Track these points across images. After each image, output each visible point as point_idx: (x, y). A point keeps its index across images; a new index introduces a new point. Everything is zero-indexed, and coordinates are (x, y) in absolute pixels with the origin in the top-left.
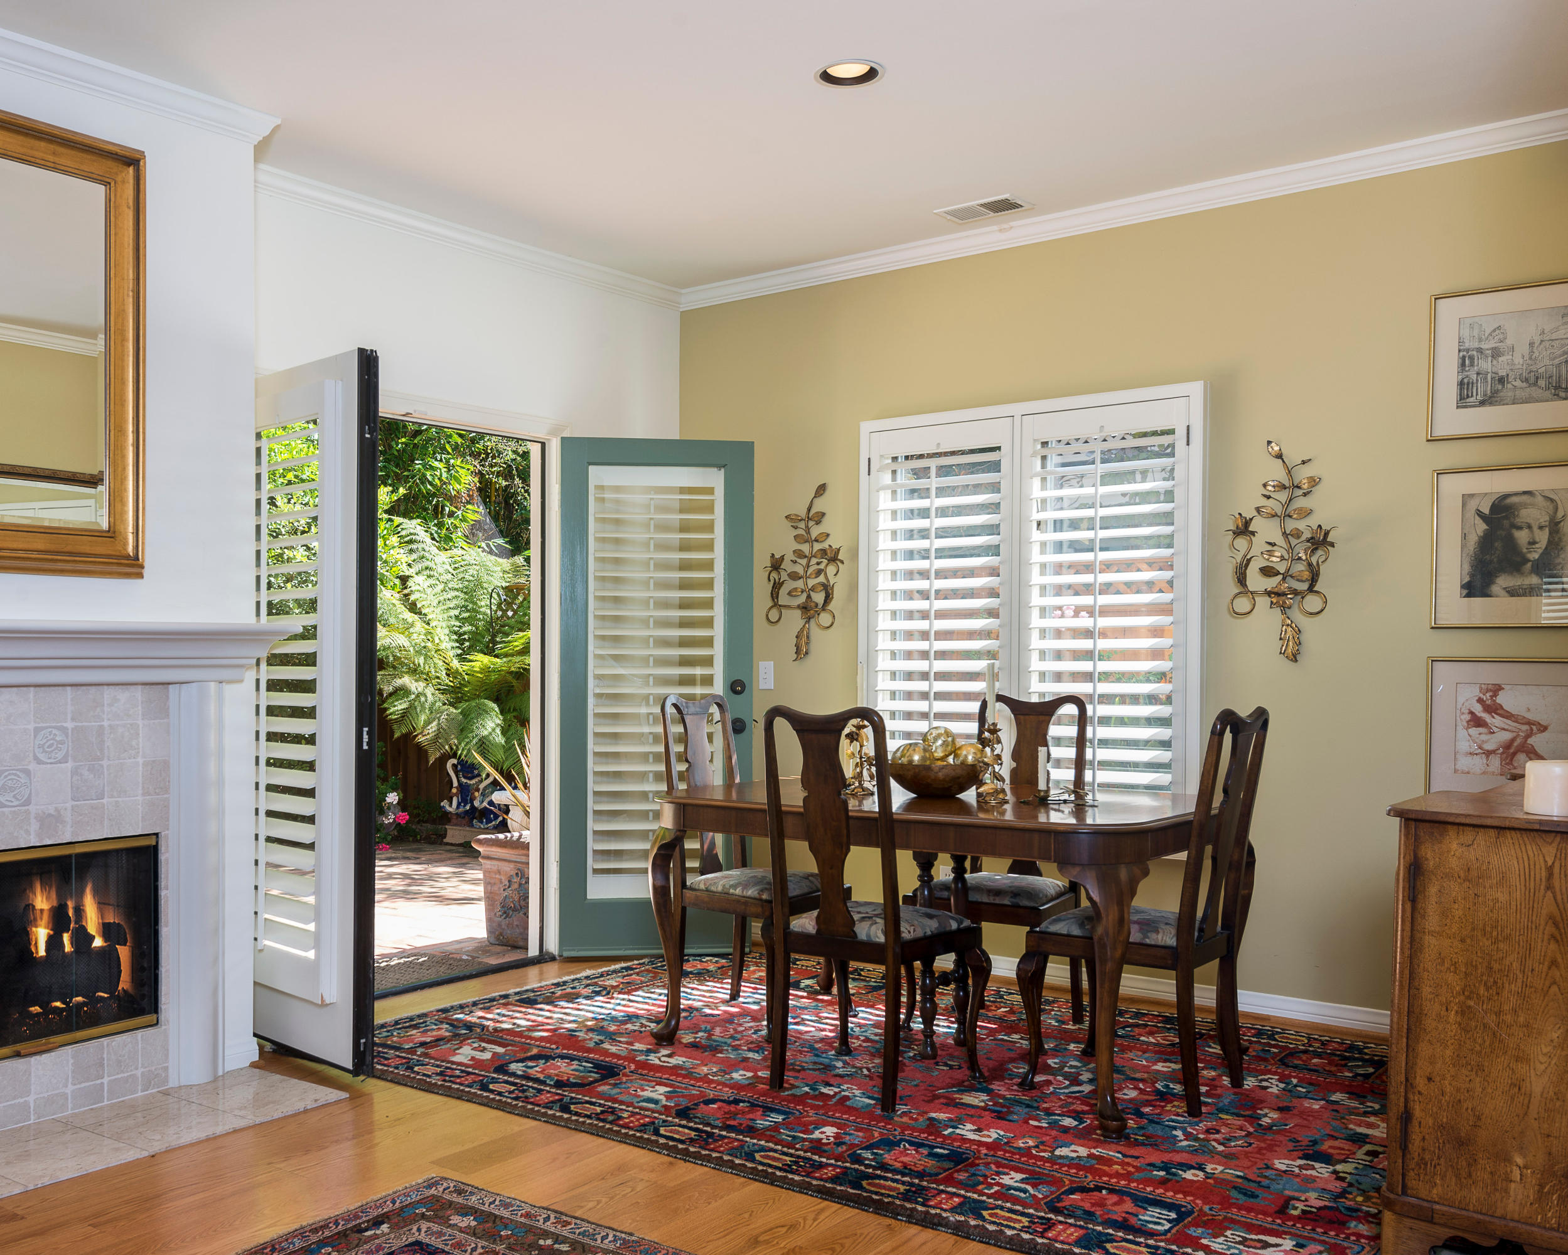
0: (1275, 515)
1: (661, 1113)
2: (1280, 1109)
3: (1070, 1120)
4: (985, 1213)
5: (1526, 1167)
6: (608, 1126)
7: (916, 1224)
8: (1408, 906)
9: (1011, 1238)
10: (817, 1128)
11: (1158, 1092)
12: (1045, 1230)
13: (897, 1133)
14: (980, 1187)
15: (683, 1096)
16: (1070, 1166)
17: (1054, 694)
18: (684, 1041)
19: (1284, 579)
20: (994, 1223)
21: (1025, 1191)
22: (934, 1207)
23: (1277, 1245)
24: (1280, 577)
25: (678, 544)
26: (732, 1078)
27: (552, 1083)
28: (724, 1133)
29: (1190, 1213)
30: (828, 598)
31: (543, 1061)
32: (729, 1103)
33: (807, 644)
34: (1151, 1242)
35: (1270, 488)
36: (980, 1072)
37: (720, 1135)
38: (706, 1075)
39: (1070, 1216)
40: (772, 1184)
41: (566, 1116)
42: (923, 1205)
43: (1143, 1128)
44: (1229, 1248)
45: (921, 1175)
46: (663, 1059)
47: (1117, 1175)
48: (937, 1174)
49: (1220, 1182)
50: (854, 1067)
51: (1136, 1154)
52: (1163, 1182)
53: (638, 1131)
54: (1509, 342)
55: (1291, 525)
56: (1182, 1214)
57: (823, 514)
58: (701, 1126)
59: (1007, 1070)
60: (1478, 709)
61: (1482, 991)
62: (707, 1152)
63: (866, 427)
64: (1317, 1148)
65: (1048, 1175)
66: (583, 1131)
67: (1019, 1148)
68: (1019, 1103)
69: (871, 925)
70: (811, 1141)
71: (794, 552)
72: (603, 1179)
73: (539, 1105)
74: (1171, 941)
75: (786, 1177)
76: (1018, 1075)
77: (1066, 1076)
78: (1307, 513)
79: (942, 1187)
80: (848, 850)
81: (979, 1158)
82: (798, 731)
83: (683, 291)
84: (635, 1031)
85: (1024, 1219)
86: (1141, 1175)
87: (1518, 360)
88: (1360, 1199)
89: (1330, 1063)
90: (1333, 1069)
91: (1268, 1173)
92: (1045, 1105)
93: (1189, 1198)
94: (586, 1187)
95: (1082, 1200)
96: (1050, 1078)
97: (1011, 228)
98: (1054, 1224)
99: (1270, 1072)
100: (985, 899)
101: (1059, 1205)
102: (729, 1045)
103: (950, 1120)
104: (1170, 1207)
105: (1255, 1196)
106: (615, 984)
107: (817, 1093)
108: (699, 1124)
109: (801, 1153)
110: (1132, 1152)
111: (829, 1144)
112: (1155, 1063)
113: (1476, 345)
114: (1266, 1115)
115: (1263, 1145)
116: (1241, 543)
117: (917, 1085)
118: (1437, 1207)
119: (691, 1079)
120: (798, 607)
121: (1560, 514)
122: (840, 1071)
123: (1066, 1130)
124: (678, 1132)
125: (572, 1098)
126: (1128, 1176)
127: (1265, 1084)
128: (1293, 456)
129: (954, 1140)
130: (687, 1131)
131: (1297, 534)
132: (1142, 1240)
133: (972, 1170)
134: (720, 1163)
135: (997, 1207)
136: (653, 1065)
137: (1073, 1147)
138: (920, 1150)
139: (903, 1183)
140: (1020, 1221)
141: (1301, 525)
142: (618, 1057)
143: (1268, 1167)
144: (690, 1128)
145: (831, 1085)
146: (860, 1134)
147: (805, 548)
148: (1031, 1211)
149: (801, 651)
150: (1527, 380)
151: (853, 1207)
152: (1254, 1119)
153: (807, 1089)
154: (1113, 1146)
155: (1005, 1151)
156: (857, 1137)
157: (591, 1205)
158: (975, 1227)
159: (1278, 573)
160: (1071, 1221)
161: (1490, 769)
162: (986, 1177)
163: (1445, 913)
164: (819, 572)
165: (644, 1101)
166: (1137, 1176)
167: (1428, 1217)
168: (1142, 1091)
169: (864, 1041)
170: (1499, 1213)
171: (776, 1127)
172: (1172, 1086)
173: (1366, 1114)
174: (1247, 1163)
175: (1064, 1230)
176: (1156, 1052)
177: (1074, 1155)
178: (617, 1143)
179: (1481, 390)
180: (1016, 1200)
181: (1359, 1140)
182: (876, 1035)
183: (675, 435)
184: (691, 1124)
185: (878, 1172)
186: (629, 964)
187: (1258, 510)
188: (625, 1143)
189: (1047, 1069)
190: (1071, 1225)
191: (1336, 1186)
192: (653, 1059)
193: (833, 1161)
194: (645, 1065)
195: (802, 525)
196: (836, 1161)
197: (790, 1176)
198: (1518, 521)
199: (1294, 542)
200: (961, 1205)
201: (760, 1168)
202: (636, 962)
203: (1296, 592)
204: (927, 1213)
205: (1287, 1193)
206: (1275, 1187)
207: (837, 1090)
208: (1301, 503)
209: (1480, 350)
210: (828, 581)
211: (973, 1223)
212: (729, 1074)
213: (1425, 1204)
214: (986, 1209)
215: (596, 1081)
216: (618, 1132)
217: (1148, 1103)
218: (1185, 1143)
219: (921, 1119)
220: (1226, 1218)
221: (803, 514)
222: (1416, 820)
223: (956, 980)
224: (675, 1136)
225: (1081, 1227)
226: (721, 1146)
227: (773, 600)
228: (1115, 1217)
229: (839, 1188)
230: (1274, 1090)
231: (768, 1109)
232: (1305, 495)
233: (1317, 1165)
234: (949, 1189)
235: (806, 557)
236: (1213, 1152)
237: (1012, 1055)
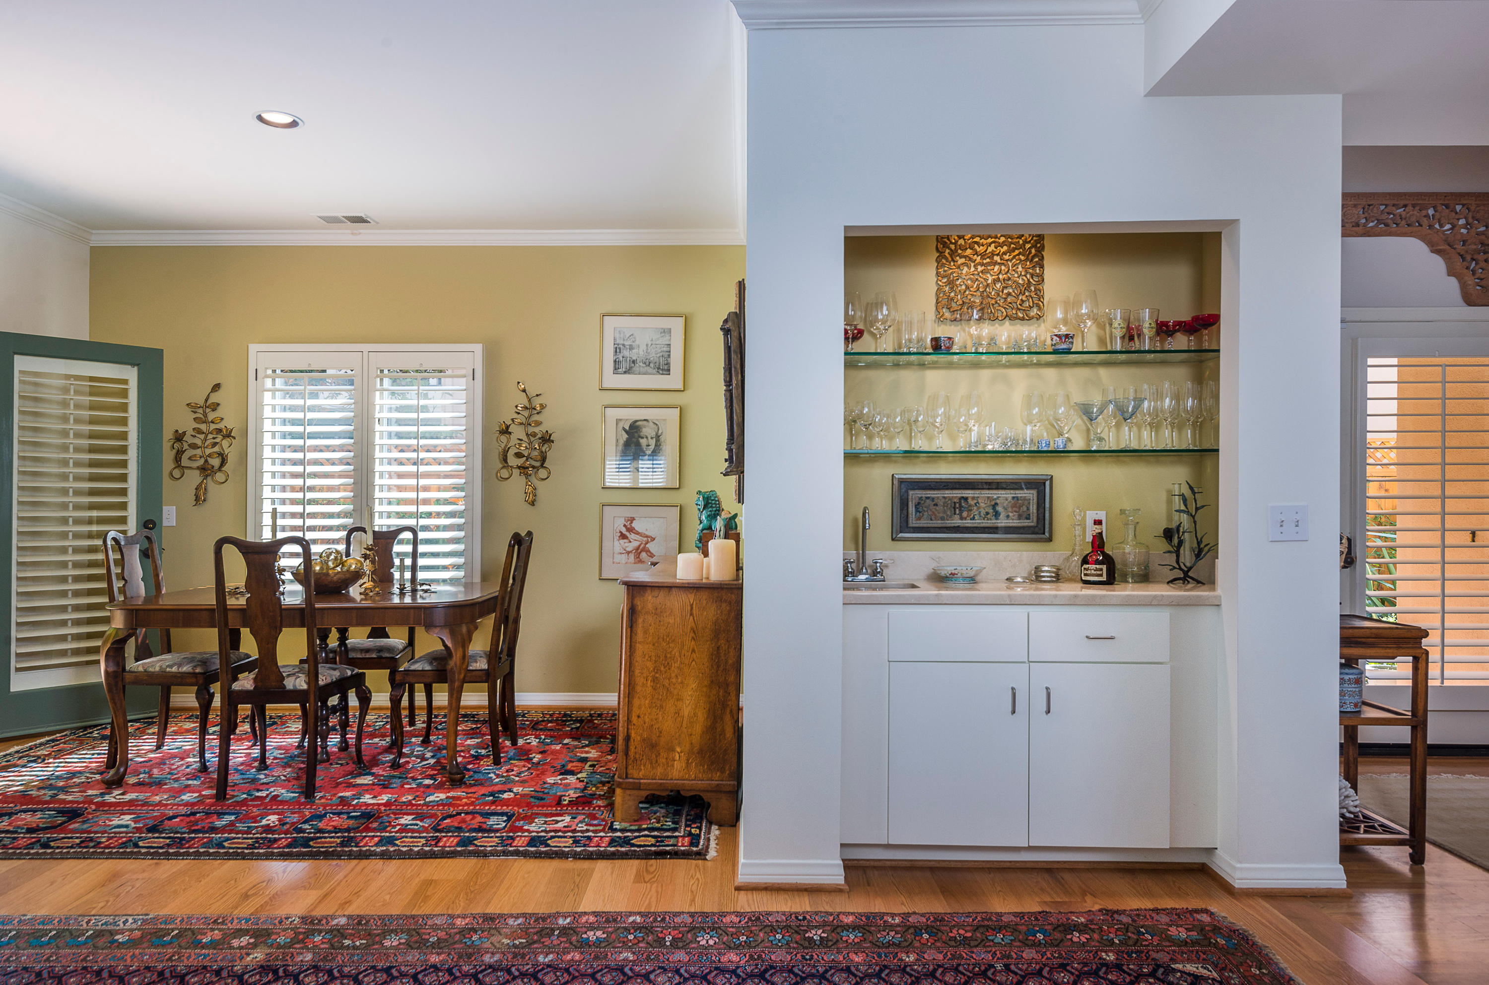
0: (521, 424)
1: (134, 833)
2: (541, 753)
3: (429, 780)
4: (397, 842)
5: (681, 752)
6: (91, 850)
7: (354, 859)
8: (629, 630)
9: (418, 852)
10: (262, 818)
11: (473, 756)
12: (437, 843)
13: (321, 809)
14: (388, 829)
15: (148, 818)
16: (438, 805)
17: (397, 526)
18: (130, 782)
19: (527, 460)
20: (405, 846)
21: (417, 825)
22: (364, 846)
23: (562, 821)
24: (525, 458)
25: (88, 418)
26: (183, 800)
27: (24, 831)
28: (193, 835)
29: (513, 815)
30: (223, 462)
31: (7, 817)
32: (188, 816)
33: (205, 494)
34: (498, 835)
35: (519, 408)
36: (364, 763)
37: (189, 838)
38: (160, 802)
39: (449, 832)
40: (244, 859)
41: (49, 851)
42: (356, 846)
43: (472, 777)
44: (540, 828)
45: (348, 830)
46: (118, 797)
47: (466, 804)
48: (359, 827)
49: (523, 796)
50: (273, 776)
51: (473, 791)
52: (493, 803)
53: (121, 848)
54: (637, 342)
55: (531, 430)
56: (510, 817)
57: (218, 404)
58: (172, 835)
59: (379, 760)
60: (624, 530)
61: (662, 669)
62: (185, 850)
63: (253, 348)
64: (566, 768)
65: (427, 813)
66: (70, 858)
67: (404, 802)
68: (394, 777)
69: (296, 679)
70: (262, 827)
71: (194, 429)
72: (103, 886)
73: (20, 848)
74: (484, 666)
75: (253, 853)
76: (388, 762)
77: (417, 757)
78: (538, 423)
79: (364, 834)
80: (281, 631)
81: (381, 813)
82: (243, 553)
83: (94, 232)
84: (83, 782)
85: (422, 840)
86: (480, 801)
87: (641, 353)
88: (594, 789)
89: (558, 724)
90: (560, 727)
91: (546, 786)
92: (410, 775)
93: (510, 808)
94: (91, 894)
95: (452, 822)
96: (408, 759)
97: (360, 233)
98: (441, 839)
99: (529, 735)
100: (359, 656)
101: (440, 827)
102: (170, 779)
103: (354, 795)
104: (502, 814)
105: (543, 799)
106: (47, 753)
107: (253, 797)
108: (171, 833)
109: (258, 835)
110: (470, 791)
111: (276, 825)
112: (466, 741)
113: (622, 342)
114: (534, 757)
115: (538, 772)
116: (504, 438)
117: (322, 779)
118: (642, 781)
119: (149, 806)
120: (198, 468)
121: (660, 432)
122: (265, 781)
123: (428, 786)
124: (155, 842)
125: (48, 838)
126: (472, 803)
127: (528, 741)
128: (532, 392)
129: (361, 806)
130: (161, 840)
131: (534, 435)
132: (493, 835)
133: (380, 820)
134: (198, 855)
135: (403, 837)
136: (111, 803)
137: (436, 795)
138: (342, 816)
139: (338, 837)
140: (420, 842)
141: (537, 430)
142: (78, 802)
143: (545, 783)
144: (164, 838)
145: (261, 791)
146: (296, 815)
147: (203, 427)
148: (424, 834)
149: (199, 498)
150: (645, 363)
151: (308, 859)
152: (529, 760)
153: (245, 796)
154: (459, 790)
155: (397, 806)
156: (295, 818)
157: (101, 905)
158: (394, 851)
159: (524, 456)
160: (450, 834)
161: (629, 561)
162: (390, 822)
163: (646, 632)
164: (215, 445)
165: (115, 827)
166: (477, 802)
167: (637, 787)
168: (464, 757)
169: (273, 759)
170: (670, 777)
171: (232, 824)
172: (479, 751)
173: (583, 747)
174: (534, 783)
175: (448, 840)
176: (464, 735)
177: (438, 799)
178: (104, 860)
179: (624, 366)
180: (413, 831)
181: (584, 760)
182: (281, 754)
183: (86, 337)
184: (164, 835)
185: (318, 835)
186: (54, 737)
187: (513, 420)
188: (111, 858)
189: (406, 755)
190: (451, 836)
191: (581, 785)
192: (109, 798)
193: (283, 836)
194: (103, 804)
195: (201, 410)
196: (286, 834)
197: (256, 851)
198: (642, 434)
199: (532, 439)
200: (380, 841)
201: (231, 851)
202: (58, 735)
203: (533, 467)
204: (361, 851)
205: (559, 794)
206: (552, 792)
207: (268, 792)
208: (536, 418)
209: (624, 345)
210: (224, 451)
211: (392, 849)
212: (179, 797)
213: (637, 781)
214: (397, 840)
215: (64, 822)
216: (103, 853)
217: (470, 763)
218: (497, 780)
219: (334, 799)
220: (532, 814)
221: (202, 402)
222: (632, 586)
223: (341, 710)
224: (153, 845)
225: (456, 836)
226: (194, 844)
227: (177, 462)
228: (474, 826)
229: (295, 850)
230: (534, 743)
231: (220, 815)
232: (538, 413)
233: (568, 777)
234: (369, 834)
235: (203, 433)
236: (513, 781)
237: (379, 750)
